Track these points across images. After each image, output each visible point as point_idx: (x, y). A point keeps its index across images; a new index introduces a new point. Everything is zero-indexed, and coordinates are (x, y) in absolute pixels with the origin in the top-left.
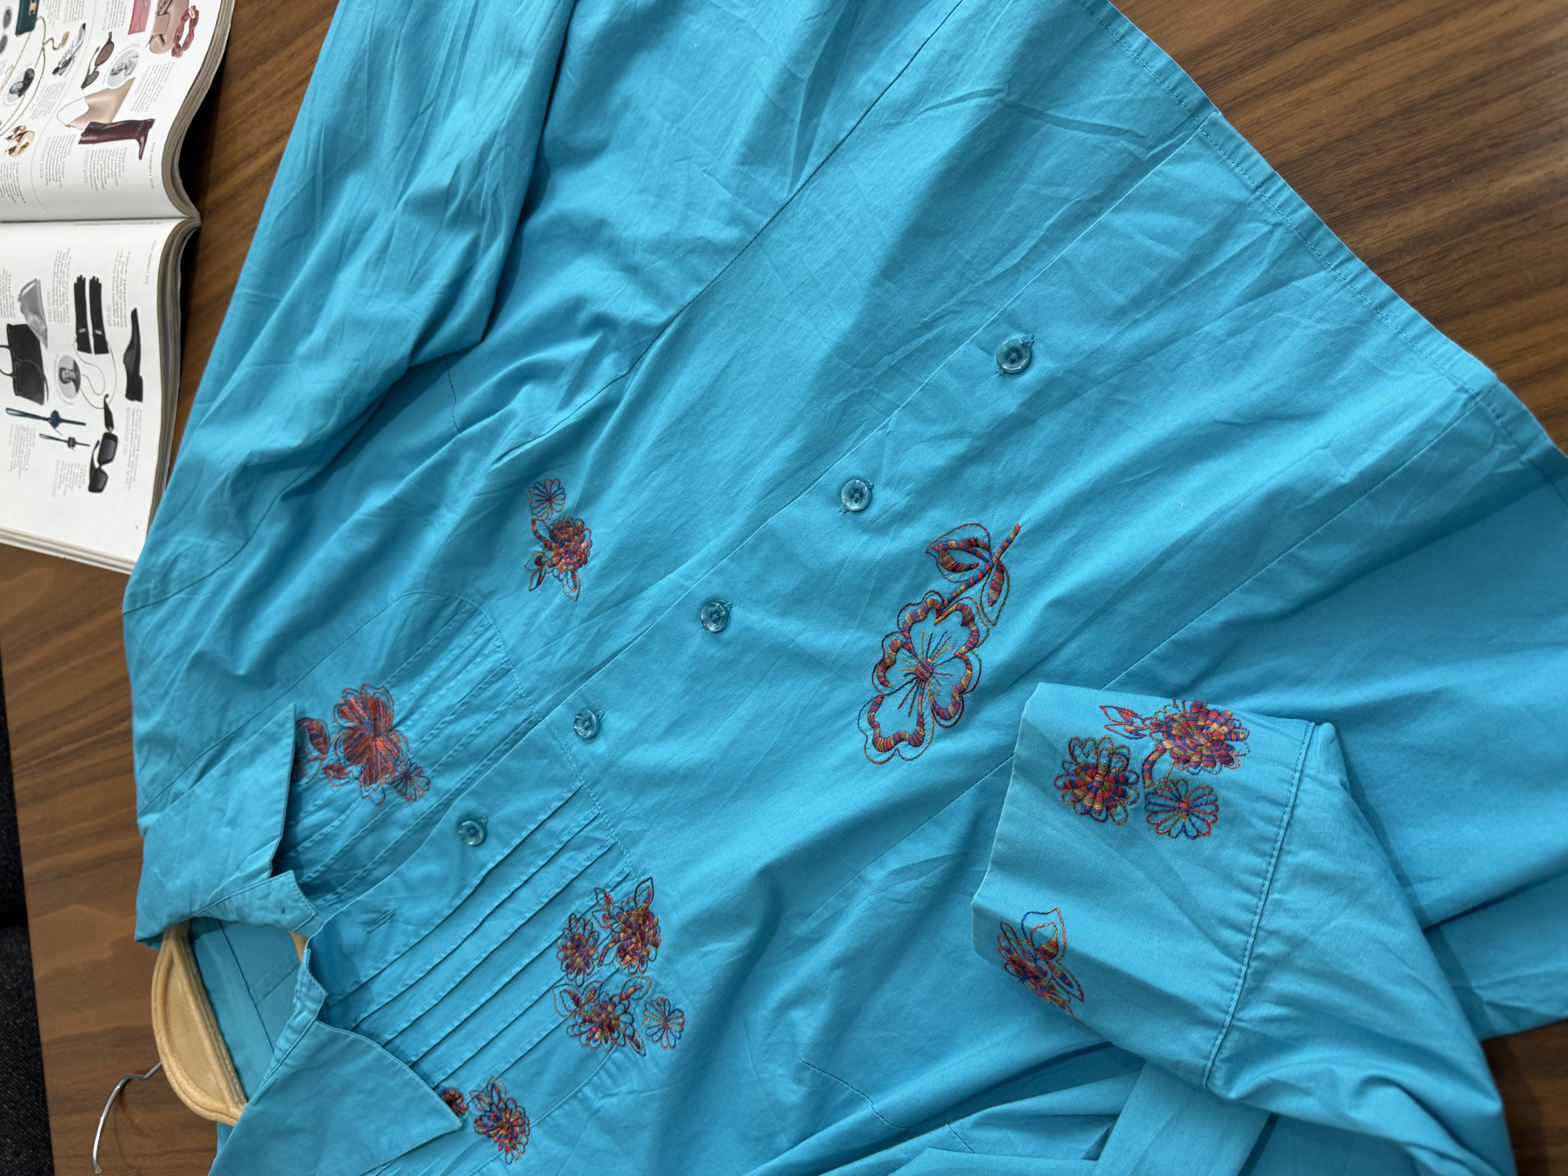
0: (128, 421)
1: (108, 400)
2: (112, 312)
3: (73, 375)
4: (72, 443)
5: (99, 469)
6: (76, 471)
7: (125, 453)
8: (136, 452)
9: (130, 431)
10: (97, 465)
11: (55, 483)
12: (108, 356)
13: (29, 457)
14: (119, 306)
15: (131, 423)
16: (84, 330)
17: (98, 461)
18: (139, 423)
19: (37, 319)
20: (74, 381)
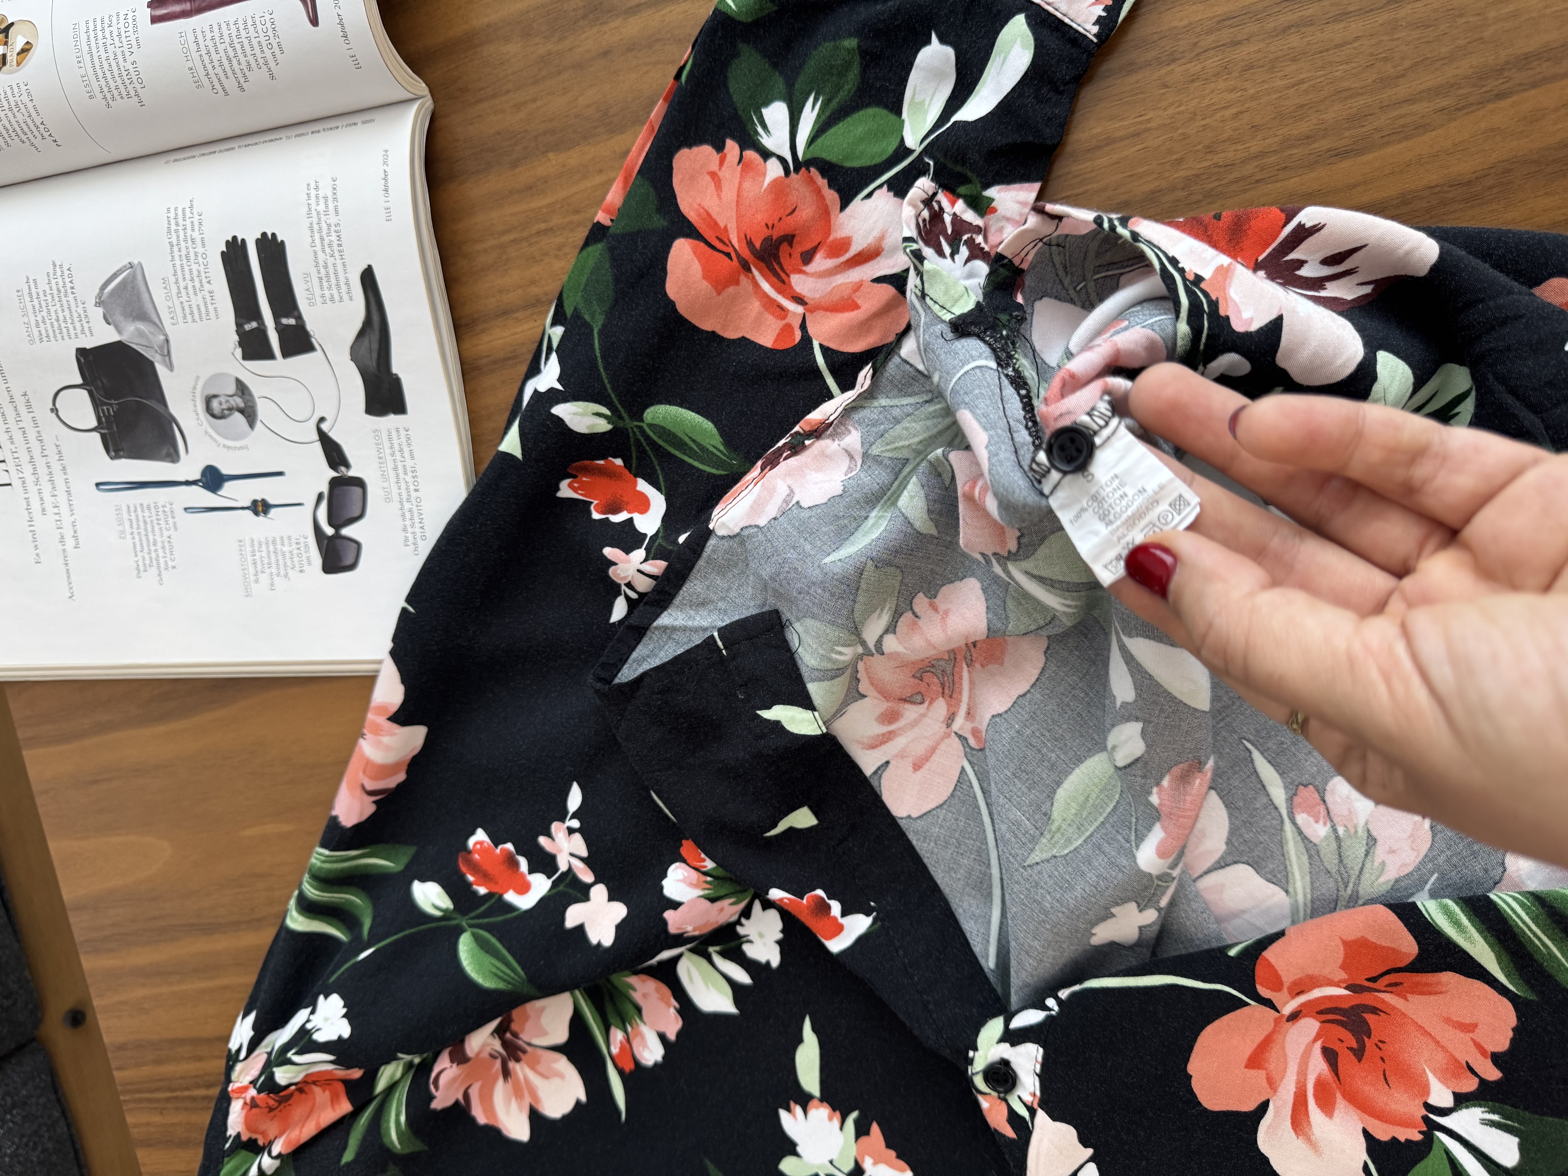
0: (379, 451)
1: (324, 427)
2: (316, 281)
4: (260, 507)
5: (337, 536)
6: (286, 549)
7: (388, 500)
8: (414, 495)
9: (390, 465)
10: (329, 531)
11: (246, 576)
12: (317, 355)
13: (171, 547)
14: (331, 269)
15: (388, 451)
16: (254, 324)
17: (331, 523)
18: (406, 450)
19: (141, 326)
20: (241, 411)
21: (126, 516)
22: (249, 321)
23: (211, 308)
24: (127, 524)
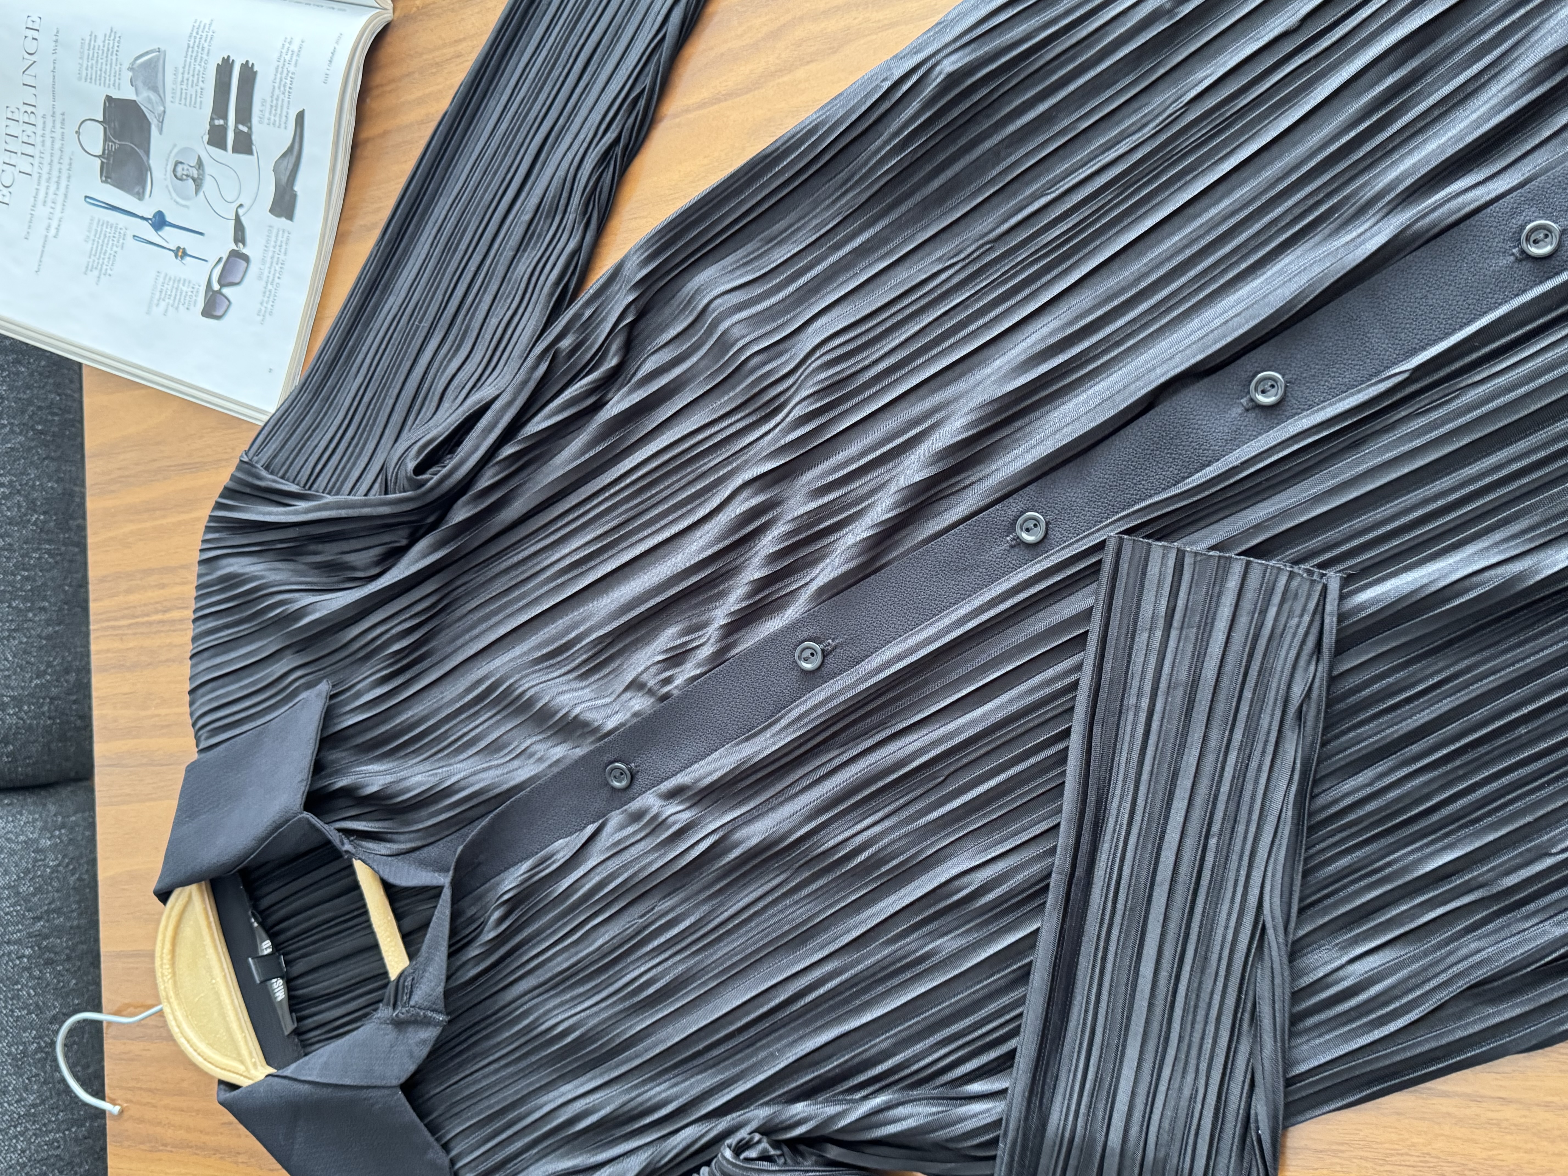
0: (268, 241)
1: (241, 211)
2: (268, 107)
3: (195, 173)
4: (181, 253)
5: (219, 292)
6: (185, 289)
7: (260, 278)
8: (277, 280)
9: (270, 254)
10: (216, 287)
11: (152, 299)
12: (253, 159)
13: (114, 260)
14: (280, 103)
15: (273, 243)
16: (221, 122)
17: (219, 282)
18: (284, 246)
19: (153, 96)
20: (194, 180)
21: (94, 227)
22: (219, 118)
23: (198, 100)
24: (93, 232)
